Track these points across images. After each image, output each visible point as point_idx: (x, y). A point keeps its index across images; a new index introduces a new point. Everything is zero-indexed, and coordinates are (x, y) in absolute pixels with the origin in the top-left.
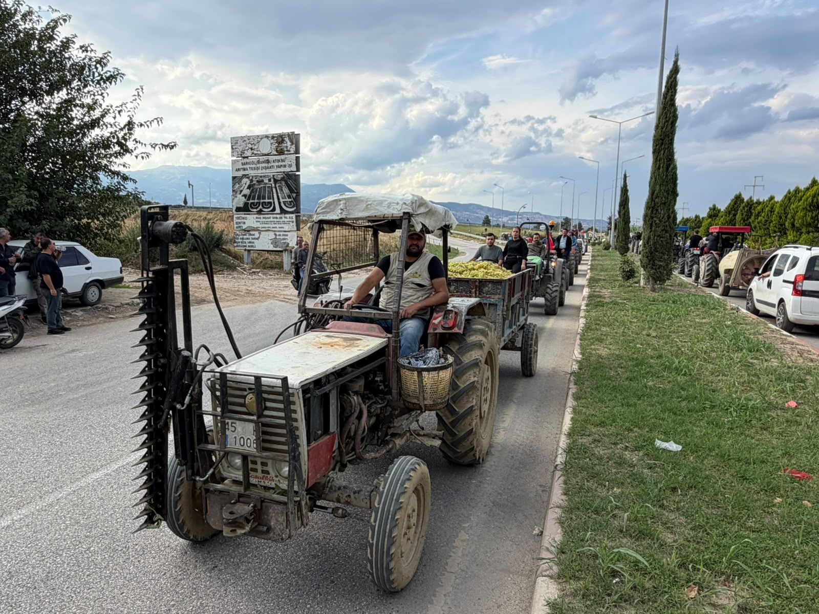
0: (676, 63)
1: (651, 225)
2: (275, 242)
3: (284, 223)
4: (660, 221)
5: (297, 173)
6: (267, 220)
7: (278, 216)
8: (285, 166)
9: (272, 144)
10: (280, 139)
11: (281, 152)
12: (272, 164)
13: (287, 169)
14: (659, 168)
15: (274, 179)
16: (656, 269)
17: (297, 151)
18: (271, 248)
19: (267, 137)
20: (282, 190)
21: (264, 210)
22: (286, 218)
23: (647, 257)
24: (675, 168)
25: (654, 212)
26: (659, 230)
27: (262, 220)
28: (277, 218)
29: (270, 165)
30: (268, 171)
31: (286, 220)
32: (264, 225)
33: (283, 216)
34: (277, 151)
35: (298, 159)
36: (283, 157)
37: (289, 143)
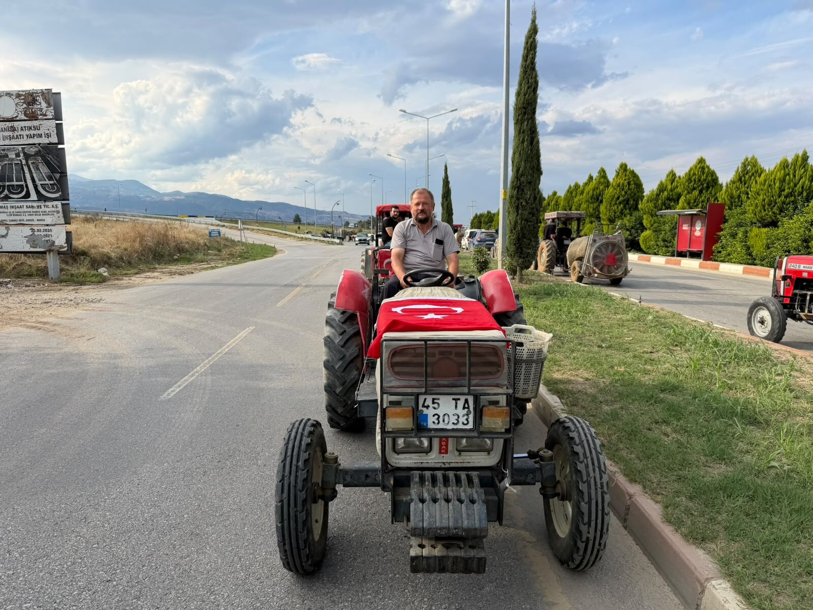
0: (534, 21)
1: (517, 208)
2: (32, 240)
3: (44, 213)
4: (527, 203)
5: (60, 146)
6: (18, 210)
7: (35, 204)
8: (40, 136)
9: (17, 104)
10: (30, 99)
11: (33, 117)
12: (22, 133)
13: (44, 140)
14: (523, 142)
15: (25, 154)
16: (524, 258)
17: (58, 116)
18: (27, 248)
19: (9, 94)
20: (38, 169)
21: (11, 196)
22: (47, 207)
23: (515, 244)
24: (538, 142)
25: (520, 193)
26: (526, 213)
27: (10, 210)
28: (33, 207)
29: (16, 133)
30: (13, 142)
31: (47, 210)
32: (12, 218)
33: (42, 204)
34: (26, 115)
35: (59, 128)
36: (36, 123)
37: (44, 105)
